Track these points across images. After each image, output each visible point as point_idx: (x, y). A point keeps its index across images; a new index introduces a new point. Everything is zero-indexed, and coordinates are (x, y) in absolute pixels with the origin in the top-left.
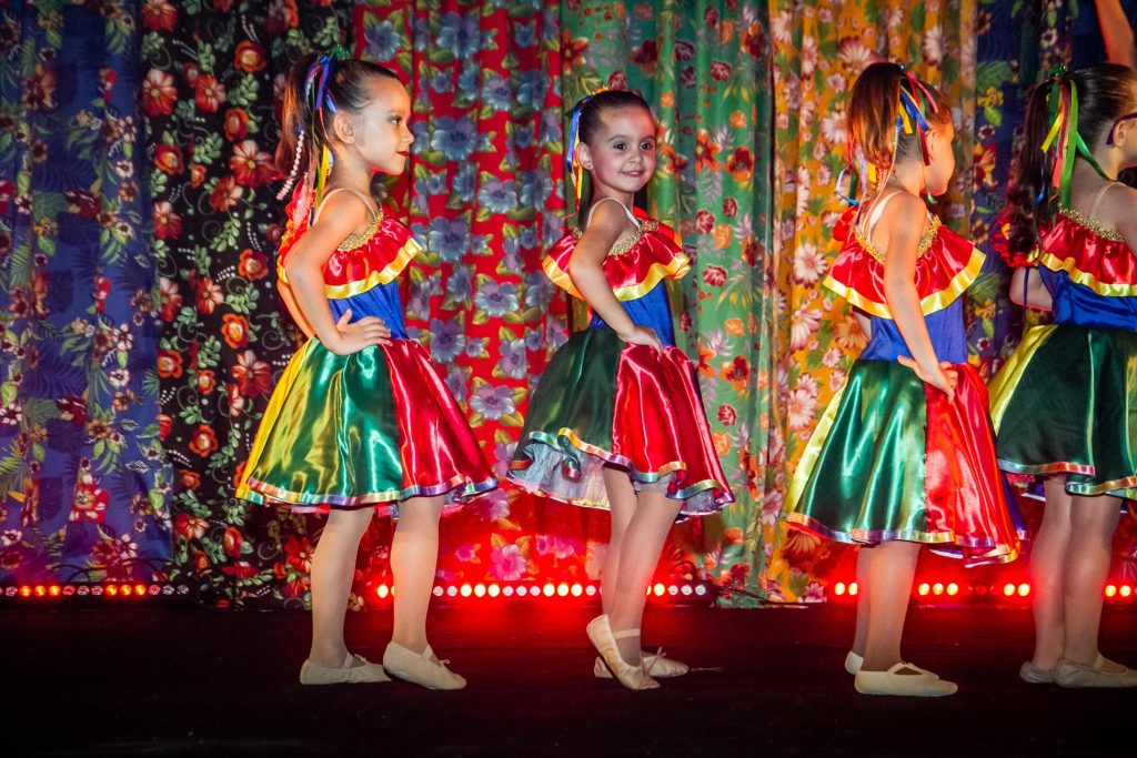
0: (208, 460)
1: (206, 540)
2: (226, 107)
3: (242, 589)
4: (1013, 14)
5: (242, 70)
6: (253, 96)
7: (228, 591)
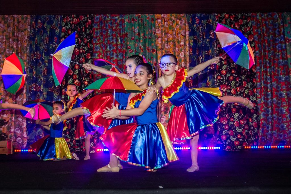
0: (70, 130)
1: (70, 142)
3: (76, 150)
4: (195, 60)
6: (77, 73)
7: (74, 150)
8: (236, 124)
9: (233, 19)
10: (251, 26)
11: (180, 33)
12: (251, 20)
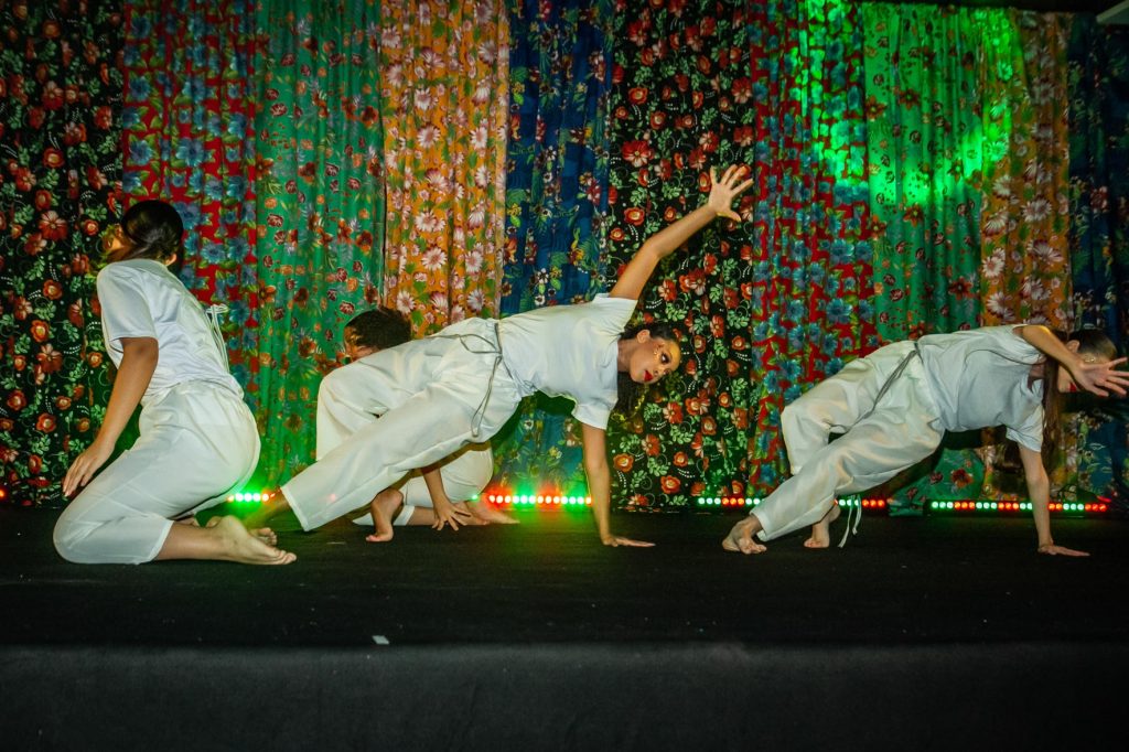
0: (20, 412)
1: (17, 463)
2: (36, 189)
3: (40, 494)
4: (528, 162)
5: (48, 166)
6: (55, 183)
7: (31, 495)
8: (670, 412)
9: (679, 14)
10: (747, 45)
11: (474, 51)
12: (747, 22)
